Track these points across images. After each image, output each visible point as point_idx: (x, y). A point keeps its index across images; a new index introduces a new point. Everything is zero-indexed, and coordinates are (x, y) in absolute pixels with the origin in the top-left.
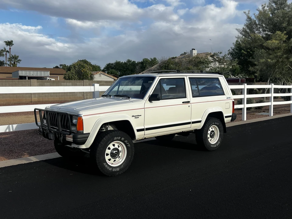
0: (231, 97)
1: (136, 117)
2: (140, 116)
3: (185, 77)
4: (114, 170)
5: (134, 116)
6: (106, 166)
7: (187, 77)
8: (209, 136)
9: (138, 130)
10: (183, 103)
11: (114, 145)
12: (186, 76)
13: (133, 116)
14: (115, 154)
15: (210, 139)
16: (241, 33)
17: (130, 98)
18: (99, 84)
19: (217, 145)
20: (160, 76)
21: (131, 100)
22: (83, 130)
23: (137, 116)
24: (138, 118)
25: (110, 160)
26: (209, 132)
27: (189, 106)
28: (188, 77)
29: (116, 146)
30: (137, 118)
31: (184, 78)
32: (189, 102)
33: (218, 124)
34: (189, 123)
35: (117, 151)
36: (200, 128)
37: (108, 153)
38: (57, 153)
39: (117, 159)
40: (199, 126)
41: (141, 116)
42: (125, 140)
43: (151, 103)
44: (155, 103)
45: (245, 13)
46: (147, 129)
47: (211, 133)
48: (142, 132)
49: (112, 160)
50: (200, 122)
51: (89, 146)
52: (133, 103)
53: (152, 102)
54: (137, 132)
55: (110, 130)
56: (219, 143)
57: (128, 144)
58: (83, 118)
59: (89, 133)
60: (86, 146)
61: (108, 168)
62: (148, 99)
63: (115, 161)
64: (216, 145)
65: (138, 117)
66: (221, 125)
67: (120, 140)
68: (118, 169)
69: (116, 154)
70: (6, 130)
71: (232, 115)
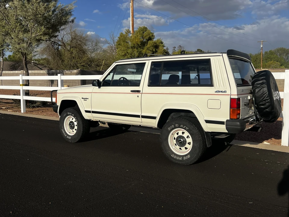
1: (85, 99)
2: (87, 99)
3: (147, 62)
4: (68, 137)
7: (149, 62)
9: (86, 111)
10: (132, 91)
12: (149, 60)
13: (82, 98)
15: (178, 146)
19: (185, 158)
20: (116, 62)
22: (57, 103)
26: (176, 136)
27: (138, 97)
28: (151, 61)
29: (73, 120)
33: (187, 128)
34: (138, 116)
36: (156, 126)
40: (156, 124)
42: (74, 117)
46: (94, 112)
48: (90, 114)
50: (154, 118)
53: (100, 88)
56: (189, 156)
59: (58, 106)
61: (64, 134)
63: (73, 131)
64: (183, 158)
65: (86, 99)
66: (196, 131)
71: (225, 121)
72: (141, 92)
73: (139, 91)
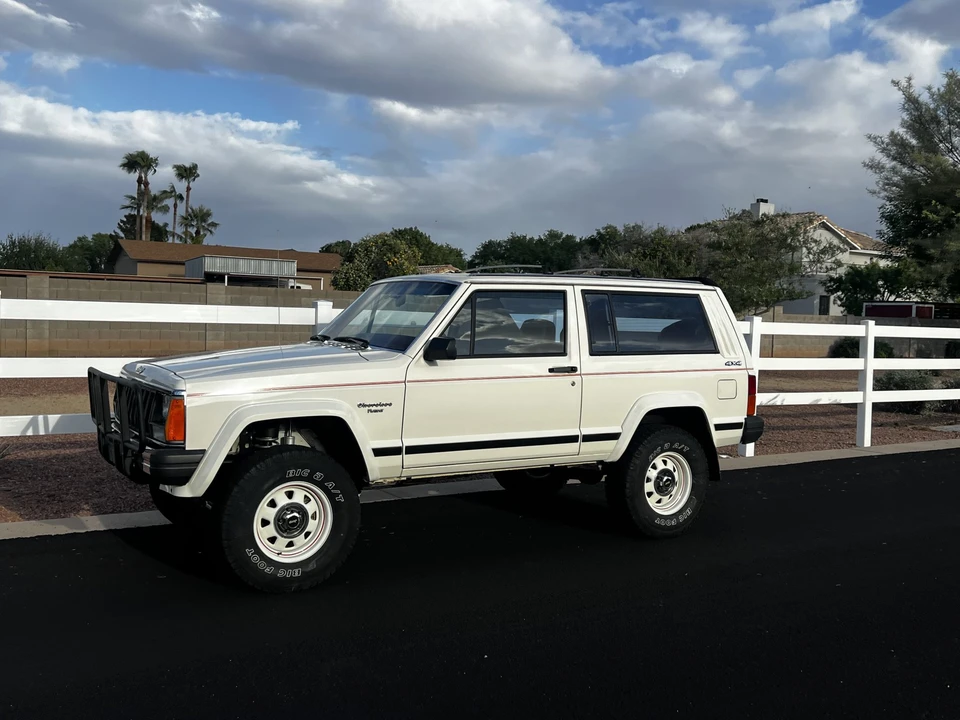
0: (743, 363)
1: (375, 408)
2: (386, 405)
3: (569, 289)
4: (281, 573)
5: (364, 406)
6: (255, 559)
7: (574, 289)
8: (649, 487)
9: (378, 452)
10: (551, 370)
11: (290, 495)
12: (573, 285)
13: (359, 405)
14: (291, 524)
15: (656, 496)
16: (883, 150)
17: (369, 348)
18: (331, 303)
19: (681, 519)
20: (472, 283)
21: (370, 352)
22: (185, 440)
23: (377, 405)
24: (381, 411)
25: (272, 540)
26: (652, 474)
27: (573, 384)
28: (578, 289)
29: (298, 498)
30: (376, 411)
31: (563, 293)
32: (573, 369)
33: (686, 449)
34: (573, 439)
35: (297, 515)
36: (616, 457)
37: (267, 518)
38: (158, 511)
39: (299, 540)
40: (614, 451)
41: (390, 405)
42: (324, 481)
43: (430, 365)
44: (448, 368)
45: (896, 83)
46: (412, 450)
47: (659, 478)
48: (395, 460)
49: (282, 542)
50: (615, 436)
51: (200, 492)
52: (368, 363)
53: (436, 365)
54: (376, 455)
55: (294, 446)
56: (689, 512)
57: (338, 495)
58: (188, 402)
59: (203, 452)
60: (192, 490)
61: (262, 565)
62: (422, 352)
63: (290, 544)
64: (678, 519)
65: (379, 408)
66: (699, 453)
67: (309, 479)
68: (297, 571)
69: (293, 525)
70: (27, 428)
71: (744, 421)
72: (578, 372)
73: (572, 368)
